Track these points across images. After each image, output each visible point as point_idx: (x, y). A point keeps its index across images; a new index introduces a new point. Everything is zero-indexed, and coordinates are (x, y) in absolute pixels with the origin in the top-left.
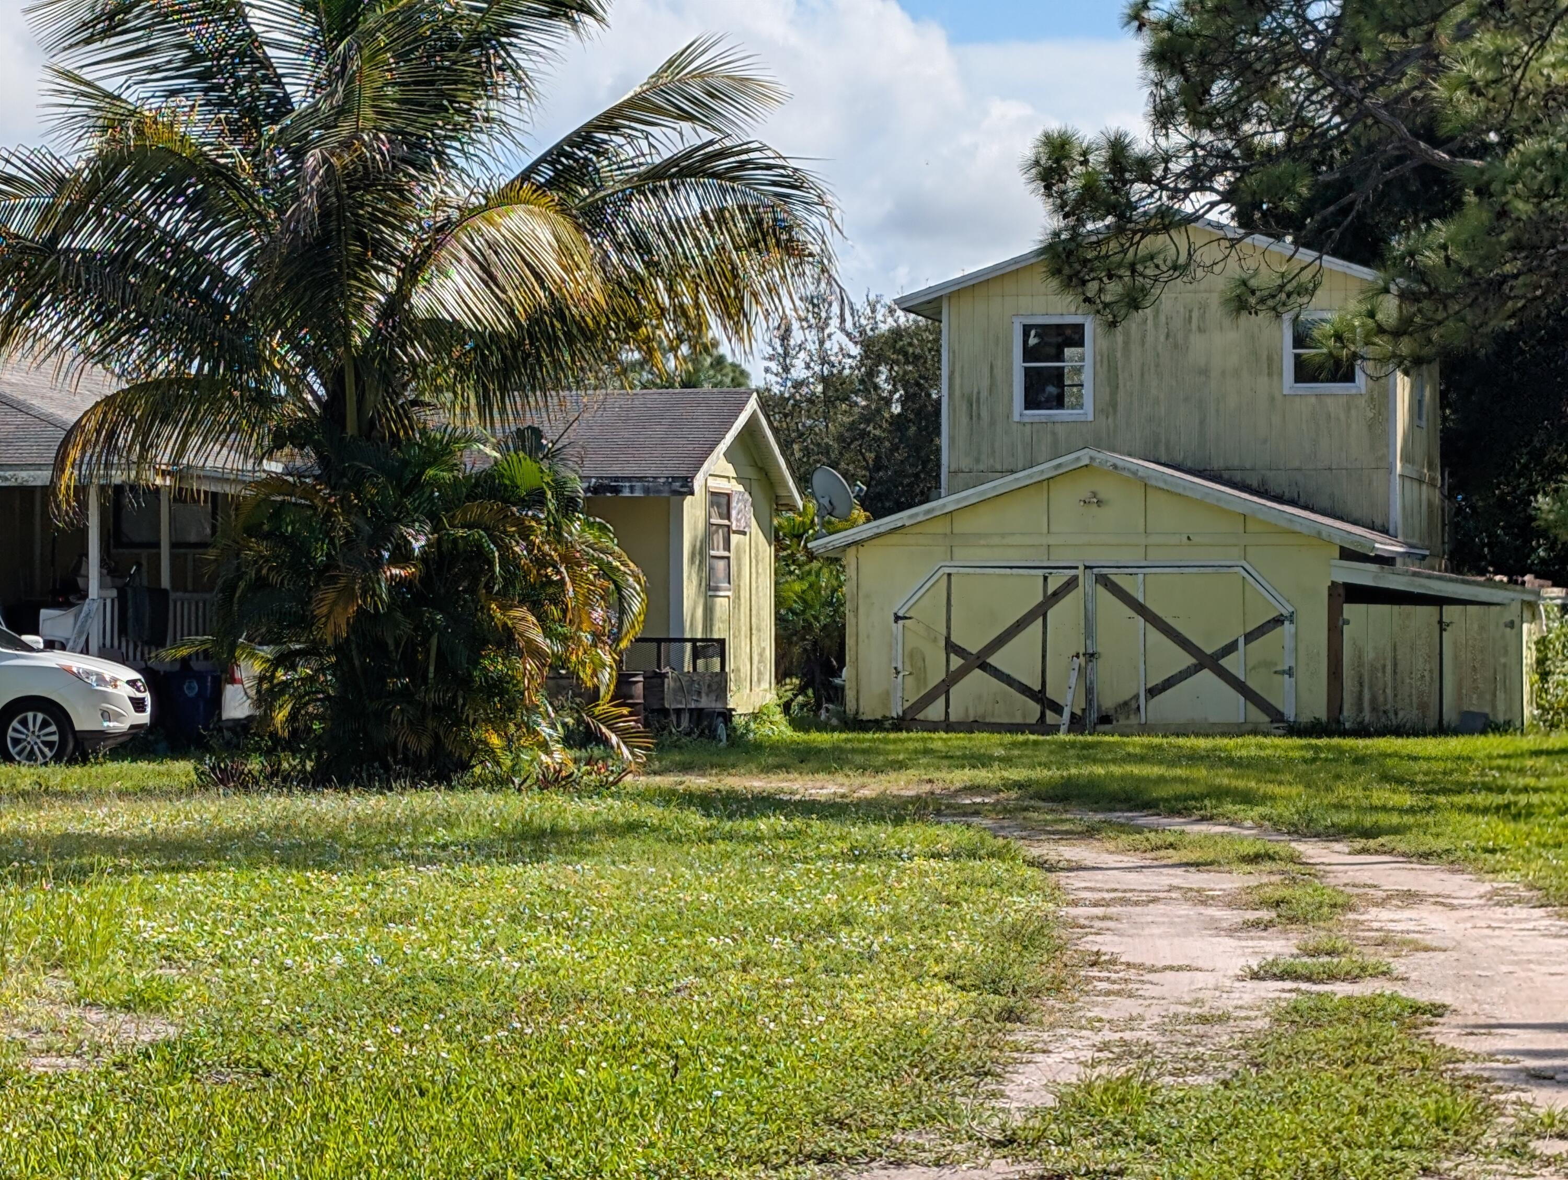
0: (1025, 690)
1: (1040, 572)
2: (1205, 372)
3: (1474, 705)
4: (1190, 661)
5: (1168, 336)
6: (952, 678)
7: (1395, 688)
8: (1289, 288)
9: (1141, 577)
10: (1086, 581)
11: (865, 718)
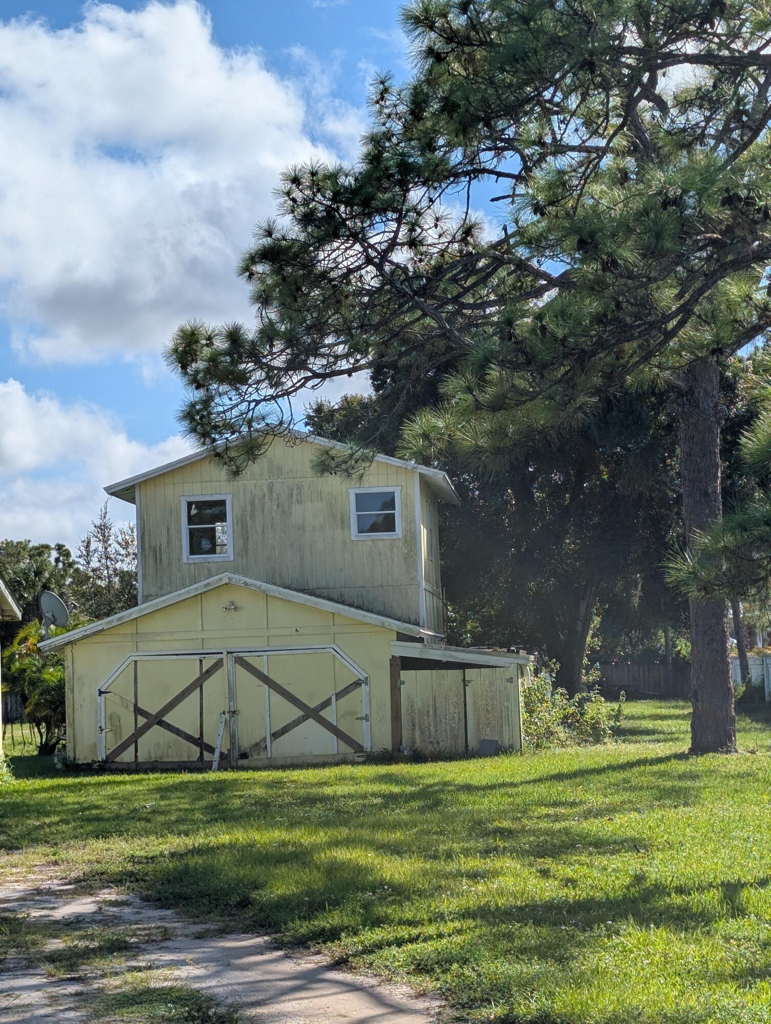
0: (189, 738)
1: (198, 657)
2: (302, 528)
3: (488, 735)
4: (300, 713)
5: (278, 506)
6: (140, 732)
7: (436, 726)
8: (356, 456)
9: (265, 657)
10: (228, 662)
11: (80, 762)
